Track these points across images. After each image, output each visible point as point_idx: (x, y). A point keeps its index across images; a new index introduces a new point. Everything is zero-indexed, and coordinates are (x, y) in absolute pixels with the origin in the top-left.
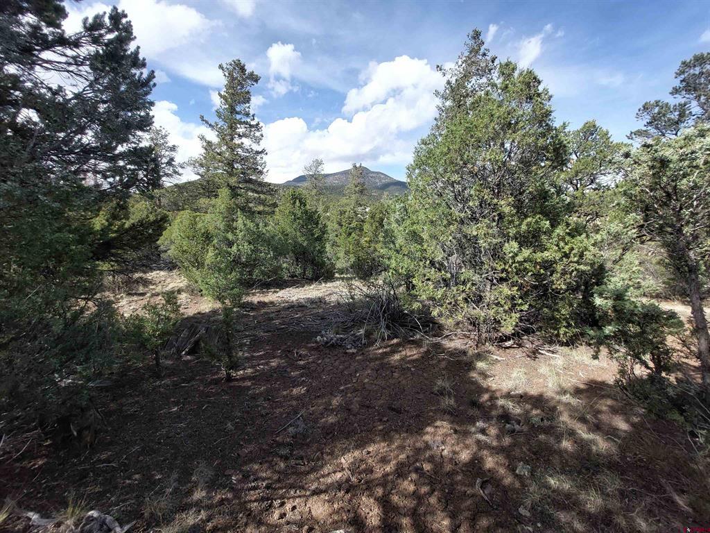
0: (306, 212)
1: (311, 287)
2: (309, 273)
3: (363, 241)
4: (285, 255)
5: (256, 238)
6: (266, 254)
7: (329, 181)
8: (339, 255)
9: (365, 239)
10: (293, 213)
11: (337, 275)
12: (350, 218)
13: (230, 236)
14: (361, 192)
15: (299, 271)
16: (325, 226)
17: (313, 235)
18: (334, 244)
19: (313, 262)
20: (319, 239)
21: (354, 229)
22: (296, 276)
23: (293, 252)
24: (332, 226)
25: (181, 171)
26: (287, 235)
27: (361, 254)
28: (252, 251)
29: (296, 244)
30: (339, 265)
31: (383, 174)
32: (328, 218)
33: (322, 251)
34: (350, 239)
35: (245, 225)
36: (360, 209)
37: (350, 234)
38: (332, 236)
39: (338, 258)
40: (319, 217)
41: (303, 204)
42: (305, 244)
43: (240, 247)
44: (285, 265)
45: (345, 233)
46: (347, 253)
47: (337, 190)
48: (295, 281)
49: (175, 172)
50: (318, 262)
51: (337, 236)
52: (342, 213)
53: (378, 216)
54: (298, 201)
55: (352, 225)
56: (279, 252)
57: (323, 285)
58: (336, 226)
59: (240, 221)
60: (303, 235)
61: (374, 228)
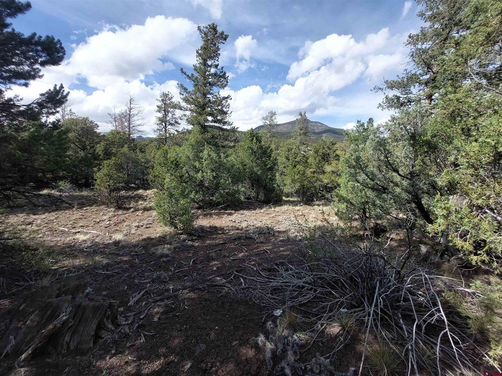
0: (261, 147)
1: (262, 211)
2: (262, 197)
3: (309, 172)
4: (242, 181)
5: (218, 167)
6: (225, 180)
7: (279, 129)
8: (286, 183)
9: (311, 170)
10: (251, 148)
11: (284, 198)
12: (295, 153)
13: (197, 164)
14: (305, 134)
15: (253, 194)
16: (276, 159)
17: (266, 165)
18: (282, 174)
19: (265, 187)
20: (271, 169)
21: (298, 162)
22: (250, 199)
23: (250, 179)
24: (281, 160)
25: (180, 121)
26: (245, 165)
27: (306, 183)
28: (214, 177)
29: (252, 172)
30: (286, 190)
31: (319, 122)
32: (278, 154)
33: (272, 179)
34: (295, 170)
35: (209, 156)
36: (303, 148)
37: (295, 166)
38: (281, 167)
39: (285, 185)
40: (272, 151)
41: (259, 140)
42: (259, 173)
43: (204, 173)
44: (243, 189)
45: (292, 165)
46: (293, 181)
47: (286, 135)
48: (249, 204)
49: (176, 122)
50: (269, 188)
51: (285, 167)
52: (289, 150)
53: (321, 151)
54: (255, 139)
55: (297, 159)
56: (237, 178)
57: (273, 209)
58: (284, 160)
59: (205, 152)
60: (258, 165)
61: (317, 161)
